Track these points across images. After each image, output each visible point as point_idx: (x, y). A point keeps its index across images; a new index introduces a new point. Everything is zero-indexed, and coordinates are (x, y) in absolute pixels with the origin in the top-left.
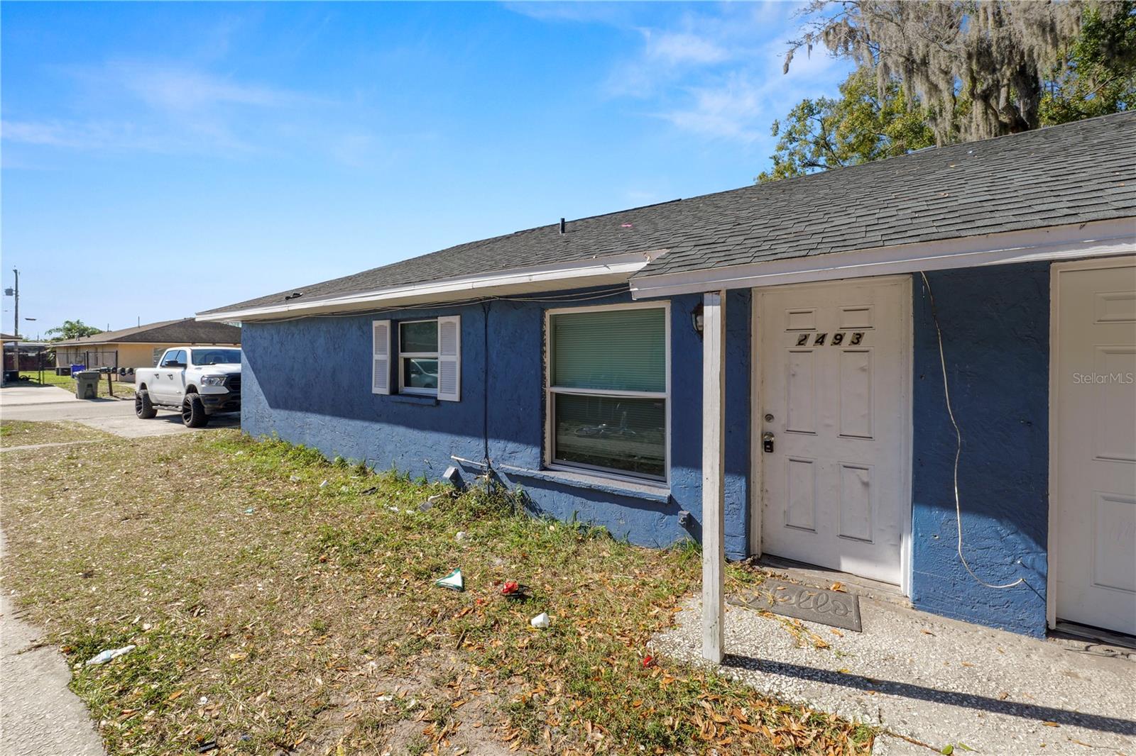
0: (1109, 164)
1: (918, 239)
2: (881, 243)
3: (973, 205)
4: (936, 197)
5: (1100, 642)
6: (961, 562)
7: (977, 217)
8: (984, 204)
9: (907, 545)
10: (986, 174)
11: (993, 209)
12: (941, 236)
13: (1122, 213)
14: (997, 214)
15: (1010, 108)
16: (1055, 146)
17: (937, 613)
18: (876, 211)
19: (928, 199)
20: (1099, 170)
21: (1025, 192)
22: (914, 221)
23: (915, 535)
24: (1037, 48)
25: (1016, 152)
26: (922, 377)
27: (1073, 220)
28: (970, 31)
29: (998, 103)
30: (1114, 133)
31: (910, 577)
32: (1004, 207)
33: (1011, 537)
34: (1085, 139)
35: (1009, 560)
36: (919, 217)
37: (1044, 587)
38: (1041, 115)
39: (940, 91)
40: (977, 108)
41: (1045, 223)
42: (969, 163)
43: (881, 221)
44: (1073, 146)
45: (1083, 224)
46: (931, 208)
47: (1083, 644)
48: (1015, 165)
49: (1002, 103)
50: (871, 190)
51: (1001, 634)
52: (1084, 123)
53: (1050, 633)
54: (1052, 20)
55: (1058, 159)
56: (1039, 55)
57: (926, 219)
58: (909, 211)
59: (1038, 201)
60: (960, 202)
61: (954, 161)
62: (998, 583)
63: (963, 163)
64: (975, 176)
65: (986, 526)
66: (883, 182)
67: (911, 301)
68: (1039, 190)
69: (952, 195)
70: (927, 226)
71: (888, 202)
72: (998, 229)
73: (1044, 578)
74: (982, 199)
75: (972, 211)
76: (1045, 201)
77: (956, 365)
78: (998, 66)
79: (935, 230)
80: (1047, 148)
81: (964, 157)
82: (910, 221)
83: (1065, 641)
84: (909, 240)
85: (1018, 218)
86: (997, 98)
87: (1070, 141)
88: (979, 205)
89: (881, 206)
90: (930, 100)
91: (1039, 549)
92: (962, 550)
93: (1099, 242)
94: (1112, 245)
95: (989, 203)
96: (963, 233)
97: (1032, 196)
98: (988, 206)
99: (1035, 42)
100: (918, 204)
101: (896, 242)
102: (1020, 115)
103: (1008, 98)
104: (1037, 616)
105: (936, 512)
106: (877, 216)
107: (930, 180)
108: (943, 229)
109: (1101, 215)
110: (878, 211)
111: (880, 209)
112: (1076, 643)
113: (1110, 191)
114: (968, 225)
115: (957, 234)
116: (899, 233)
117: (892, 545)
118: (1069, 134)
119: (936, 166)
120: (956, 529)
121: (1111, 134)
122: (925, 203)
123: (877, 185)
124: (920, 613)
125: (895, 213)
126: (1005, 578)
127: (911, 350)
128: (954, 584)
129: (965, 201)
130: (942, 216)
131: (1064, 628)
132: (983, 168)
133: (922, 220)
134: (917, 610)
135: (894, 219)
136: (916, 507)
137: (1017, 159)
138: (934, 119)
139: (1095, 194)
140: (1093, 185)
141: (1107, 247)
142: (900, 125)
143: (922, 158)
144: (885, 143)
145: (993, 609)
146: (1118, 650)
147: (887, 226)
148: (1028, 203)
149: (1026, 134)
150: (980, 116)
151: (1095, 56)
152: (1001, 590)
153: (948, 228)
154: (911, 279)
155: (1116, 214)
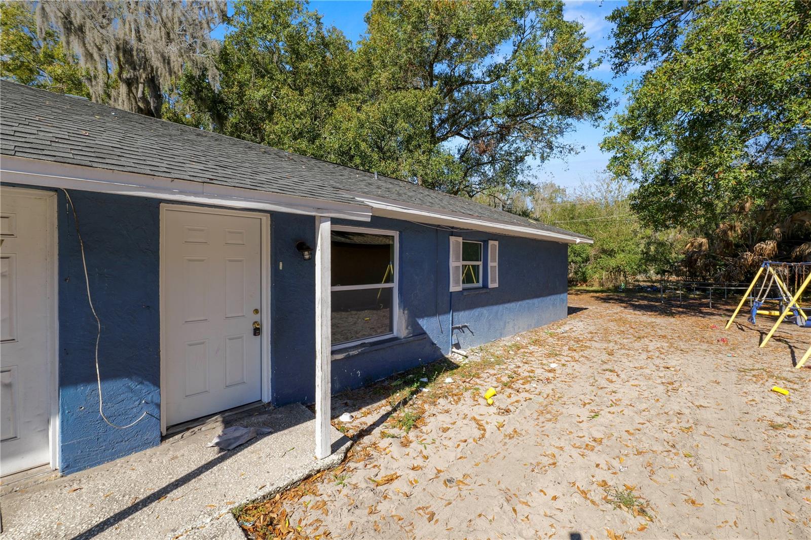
0: (189, 151)
1: (53, 159)
2: (13, 153)
3: (106, 148)
4: (78, 133)
5: (188, 429)
6: (103, 419)
7: (108, 156)
8: (115, 149)
9: (55, 426)
10: (121, 131)
11: (121, 154)
12: (75, 161)
13: (192, 178)
14: (123, 159)
15: (144, 98)
16: (166, 132)
17: (85, 468)
18: (14, 124)
19: (70, 131)
20: (184, 152)
21: (144, 151)
22: (53, 144)
23: (62, 414)
24: (160, 69)
25: (143, 126)
26: (66, 280)
27: (167, 175)
28: (119, 30)
29: (137, 92)
30: (195, 137)
31: (59, 451)
32: (128, 156)
33: (138, 386)
34: (181, 134)
35: (137, 403)
36: (58, 142)
37: (158, 411)
38: (163, 114)
39: (95, 60)
40: (123, 89)
41: (152, 173)
42: (110, 120)
43: (17, 134)
44: (175, 135)
45: (173, 179)
46: (71, 138)
47: (180, 435)
48: (140, 133)
49: (140, 94)
50: (14, 105)
51: (133, 457)
52: (182, 126)
53: (163, 438)
54: (169, 57)
55: (165, 139)
56: (161, 74)
57: (65, 146)
58: (51, 135)
59: (150, 159)
60: (97, 142)
61: (98, 114)
62: (131, 422)
63: (105, 118)
64: (113, 129)
65: (119, 385)
66: (31, 104)
67: (56, 215)
68: (152, 152)
69: (91, 135)
70: (63, 151)
71: (30, 121)
72: (121, 168)
73: (158, 406)
74: (114, 145)
75: (105, 151)
76: (154, 160)
77: (97, 269)
78: (138, 68)
79: (71, 156)
80: (161, 131)
81: (108, 115)
82: (49, 143)
83: (171, 439)
84: (44, 157)
85: (136, 165)
86: (137, 88)
87: (174, 132)
88: (111, 149)
89: (21, 122)
90: (86, 63)
91: (156, 388)
92: (104, 410)
93: (181, 193)
94: (187, 196)
95: (119, 150)
96: (95, 165)
97: (147, 155)
98: (118, 152)
99: (159, 65)
100: (60, 132)
101: (30, 156)
102: (150, 107)
103: (143, 93)
104: (155, 432)
105: (81, 388)
106: (14, 128)
107: (77, 119)
108: (79, 157)
109: (182, 177)
110: (17, 125)
111: (20, 124)
112: (176, 437)
113: (188, 165)
114: (100, 160)
115: (90, 164)
116: (37, 150)
117: (39, 431)
118: (174, 129)
119: (84, 112)
120: (98, 395)
121: (193, 137)
122: (67, 134)
123: (23, 104)
124: (69, 477)
125: (35, 132)
126: (136, 417)
127: (56, 257)
128: (98, 439)
129: (101, 143)
130: (80, 148)
131: (170, 431)
132: (119, 126)
133: (61, 145)
134: (66, 476)
135: (34, 136)
136: (62, 390)
137: (142, 129)
138: (90, 80)
139: (180, 165)
140: (180, 159)
141: (184, 196)
142: (61, 71)
143: (74, 103)
144: (45, 79)
145: (127, 443)
146: (196, 429)
147: (23, 140)
148: (144, 158)
149: (151, 119)
150: (125, 95)
151: (190, 94)
152: (132, 426)
153: (83, 158)
154: (56, 196)
155: (189, 178)
